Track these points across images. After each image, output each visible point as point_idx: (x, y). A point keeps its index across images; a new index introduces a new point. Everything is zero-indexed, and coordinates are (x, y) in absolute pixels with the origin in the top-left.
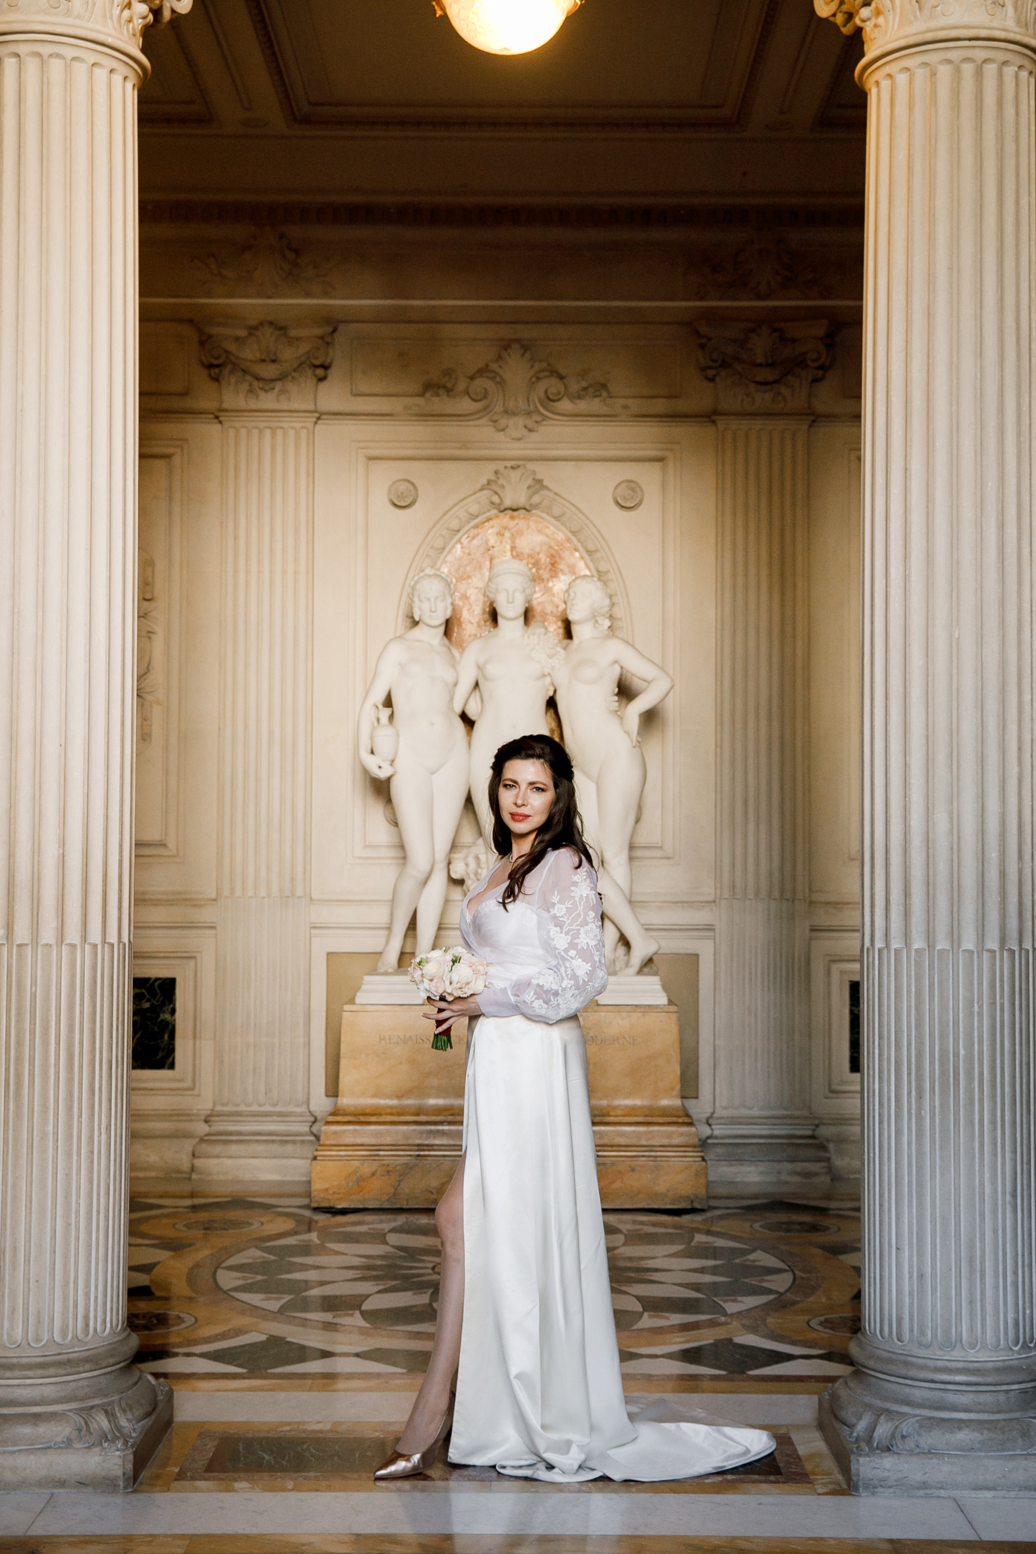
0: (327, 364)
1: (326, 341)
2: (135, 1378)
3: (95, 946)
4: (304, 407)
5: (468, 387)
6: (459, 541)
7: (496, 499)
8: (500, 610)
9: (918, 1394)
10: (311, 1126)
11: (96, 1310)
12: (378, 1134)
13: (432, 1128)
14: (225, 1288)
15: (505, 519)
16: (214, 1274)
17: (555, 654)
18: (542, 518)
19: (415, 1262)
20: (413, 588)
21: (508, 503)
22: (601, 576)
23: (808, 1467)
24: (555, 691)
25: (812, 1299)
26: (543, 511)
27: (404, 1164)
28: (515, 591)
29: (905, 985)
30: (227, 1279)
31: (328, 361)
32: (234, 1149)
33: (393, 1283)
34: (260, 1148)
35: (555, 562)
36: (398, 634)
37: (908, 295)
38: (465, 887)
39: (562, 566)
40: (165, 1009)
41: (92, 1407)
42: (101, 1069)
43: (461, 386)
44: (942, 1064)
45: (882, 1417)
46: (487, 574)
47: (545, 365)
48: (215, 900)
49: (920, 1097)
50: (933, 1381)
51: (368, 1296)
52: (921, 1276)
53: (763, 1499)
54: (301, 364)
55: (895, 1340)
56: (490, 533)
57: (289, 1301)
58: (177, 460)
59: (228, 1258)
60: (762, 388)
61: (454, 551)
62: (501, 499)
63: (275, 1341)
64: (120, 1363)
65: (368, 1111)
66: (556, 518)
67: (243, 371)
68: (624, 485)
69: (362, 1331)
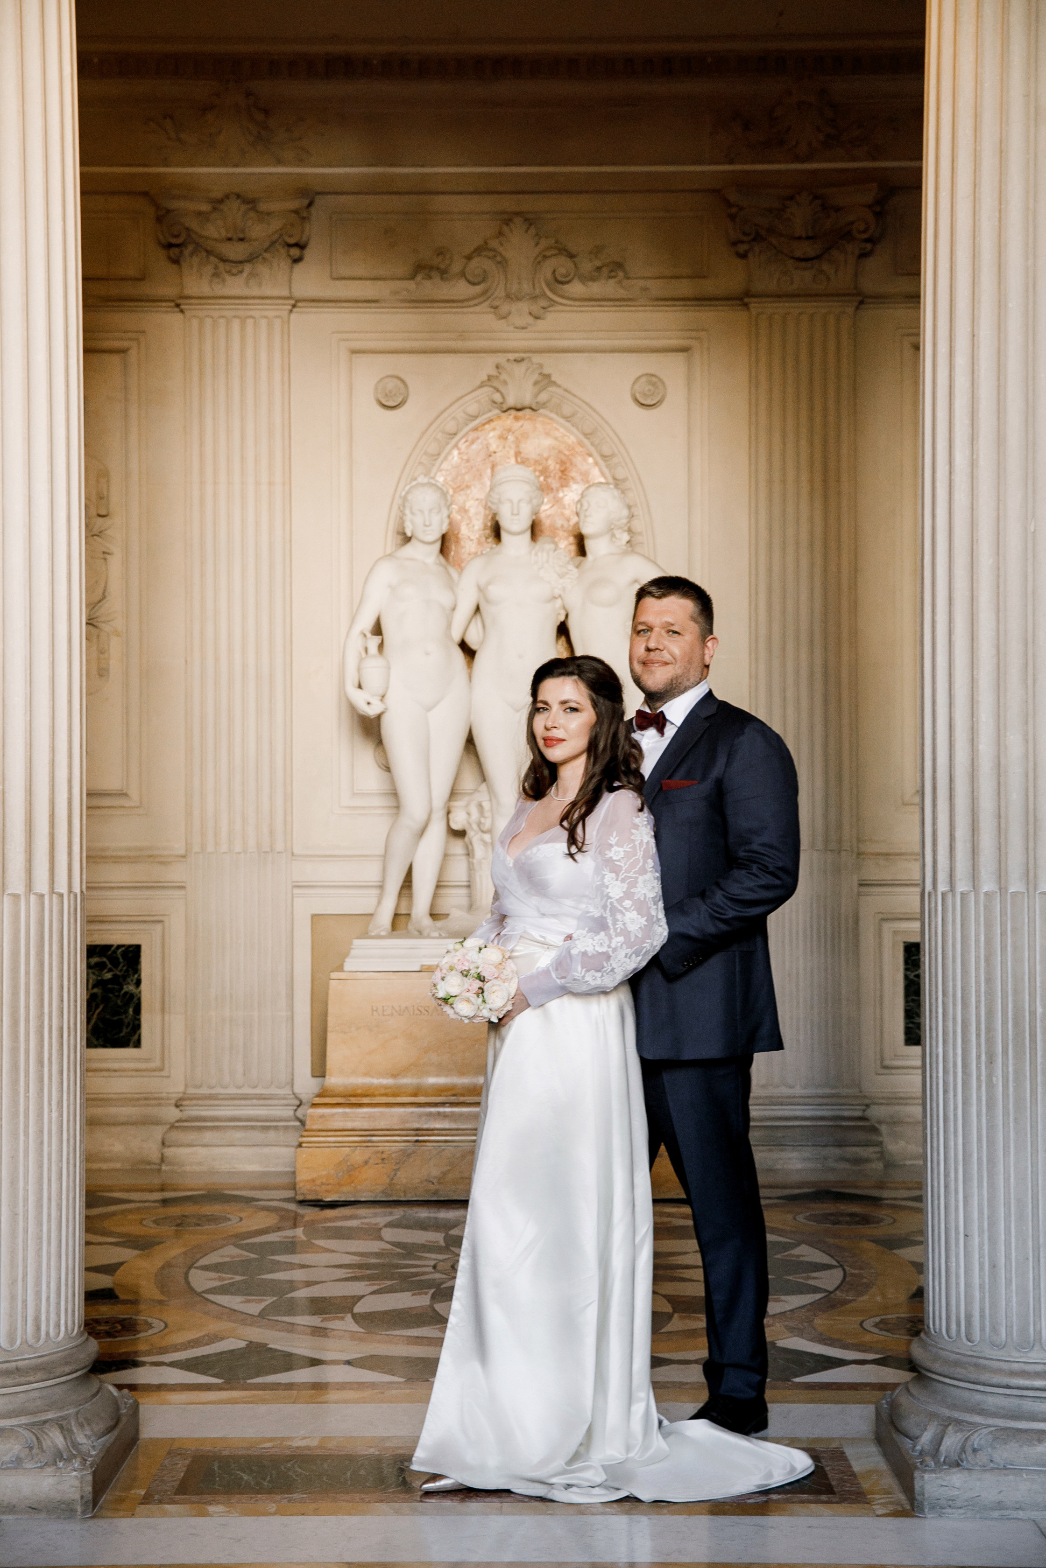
0: (302, 242)
1: (302, 216)
2: (94, 1390)
3: (42, 896)
4: (276, 292)
5: (464, 268)
6: (456, 446)
7: (497, 397)
8: (504, 523)
9: (991, 1402)
10: (296, 1110)
11: (48, 1312)
12: (371, 1117)
13: (433, 1110)
14: (199, 1290)
15: (508, 421)
16: (186, 1275)
17: (567, 573)
18: (551, 419)
19: (415, 1260)
20: (405, 499)
21: (511, 401)
22: (617, 483)
23: (865, 1485)
24: (567, 616)
25: (865, 1298)
26: (551, 411)
27: (401, 1150)
28: (520, 501)
29: (973, 933)
30: (201, 1280)
31: (304, 239)
32: (208, 1136)
33: (389, 1283)
34: (239, 1135)
35: (566, 469)
36: (388, 552)
37: (976, 129)
38: (466, 839)
39: (573, 474)
40: (129, 980)
41: (45, 1422)
42: (50, 1037)
43: (456, 268)
44: (1016, 1024)
45: (950, 1428)
46: (488, 483)
47: (551, 241)
48: (184, 857)
49: (991, 1060)
50: (1008, 1387)
51: (361, 1297)
52: (994, 1266)
53: (812, 1521)
54: (273, 243)
55: (964, 1339)
56: (491, 437)
57: (273, 1302)
58: (133, 355)
59: (201, 1258)
60: (803, 264)
61: (450, 458)
62: (503, 397)
63: (255, 1349)
64: (77, 1371)
65: (359, 1091)
66: (567, 418)
67: (207, 251)
68: (644, 379)
69: (353, 1336)
